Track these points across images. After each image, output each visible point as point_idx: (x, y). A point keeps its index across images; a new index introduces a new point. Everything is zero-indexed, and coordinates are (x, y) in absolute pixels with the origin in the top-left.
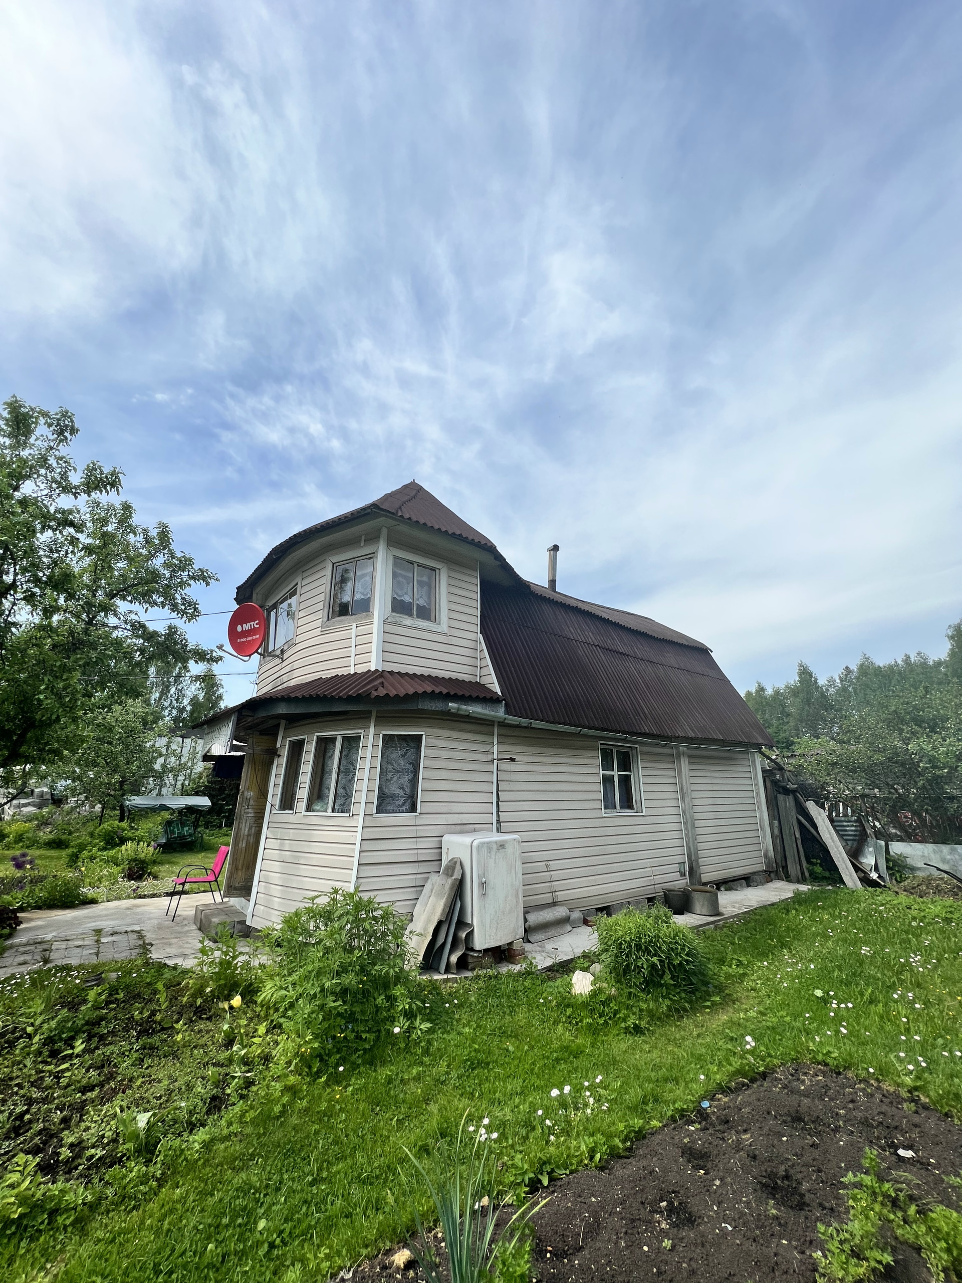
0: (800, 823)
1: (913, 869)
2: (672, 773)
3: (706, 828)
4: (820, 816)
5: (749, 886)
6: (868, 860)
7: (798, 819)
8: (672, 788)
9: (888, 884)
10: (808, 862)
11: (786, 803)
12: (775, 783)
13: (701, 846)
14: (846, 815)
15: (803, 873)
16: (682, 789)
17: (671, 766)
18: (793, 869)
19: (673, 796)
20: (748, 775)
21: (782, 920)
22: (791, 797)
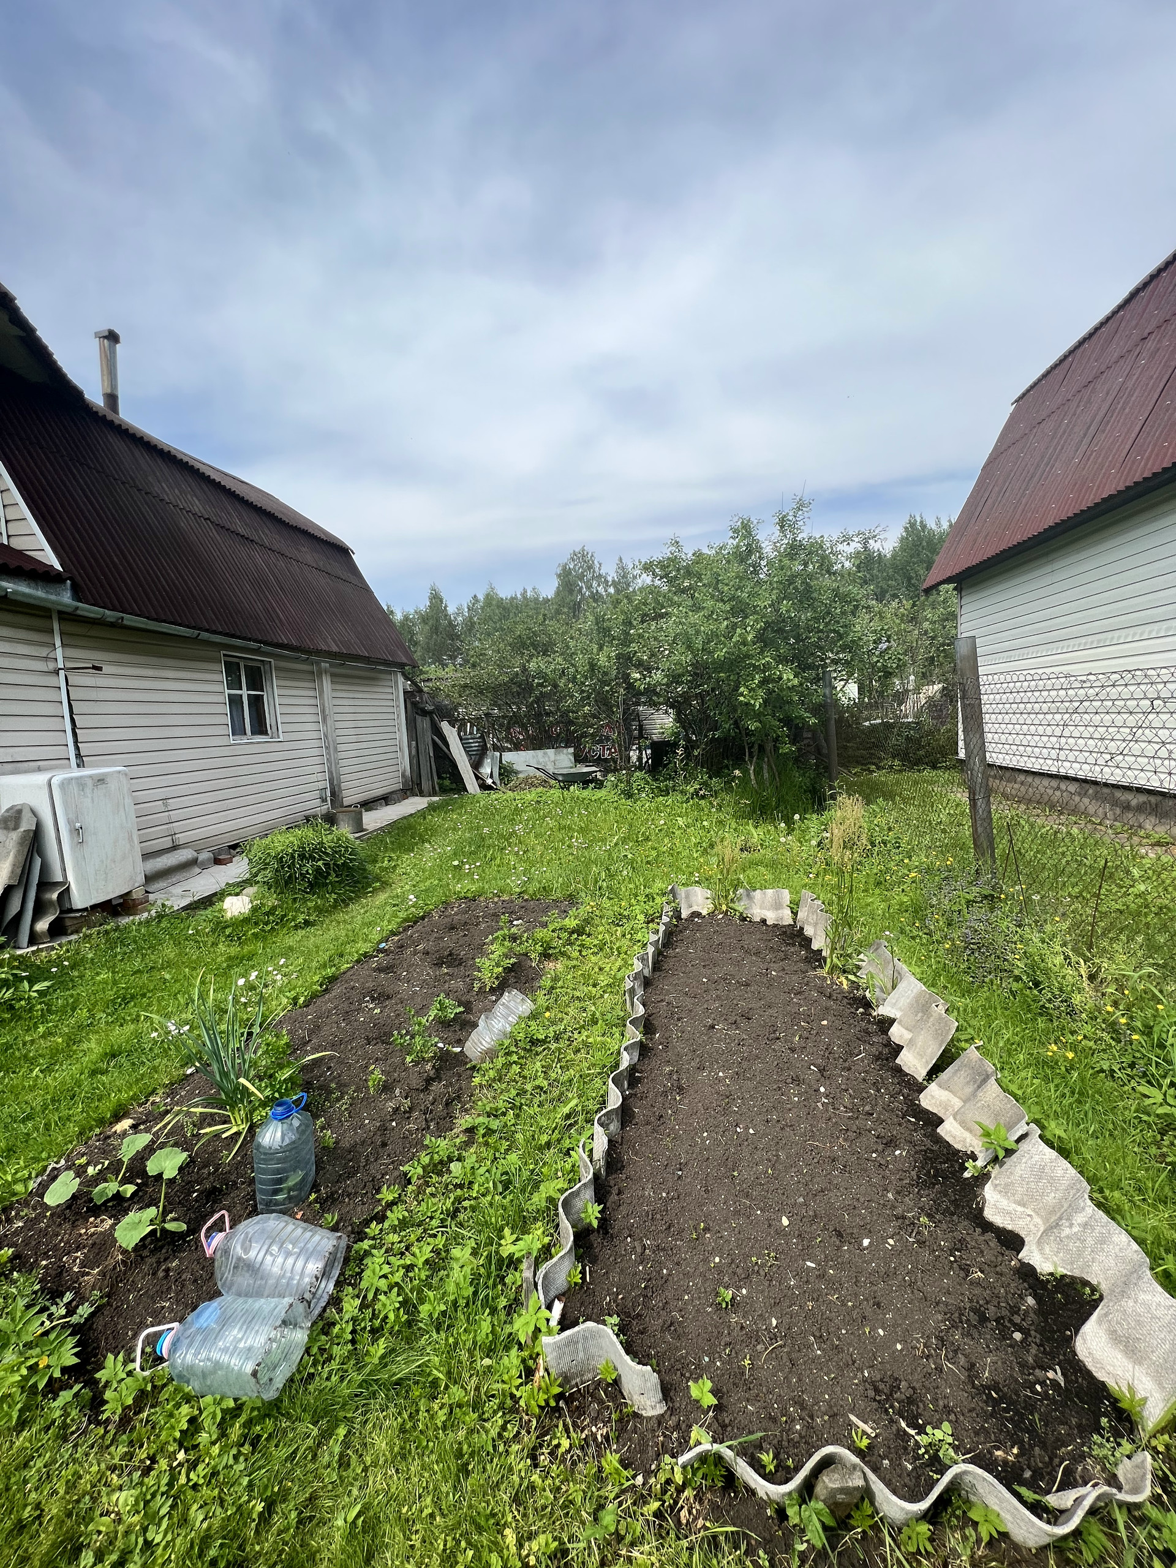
0: (434, 742)
1: (517, 773)
2: (312, 693)
3: (347, 751)
4: (450, 733)
5: (387, 805)
6: (486, 770)
7: (433, 740)
8: (312, 710)
9: (499, 787)
10: (439, 777)
11: (424, 723)
12: (415, 704)
13: (343, 771)
14: (471, 733)
15: (434, 788)
16: (323, 711)
17: (311, 685)
18: (426, 785)
19: (313, 718)
20: (390, 697)
21: (420, 824)
22: (428, 718)
